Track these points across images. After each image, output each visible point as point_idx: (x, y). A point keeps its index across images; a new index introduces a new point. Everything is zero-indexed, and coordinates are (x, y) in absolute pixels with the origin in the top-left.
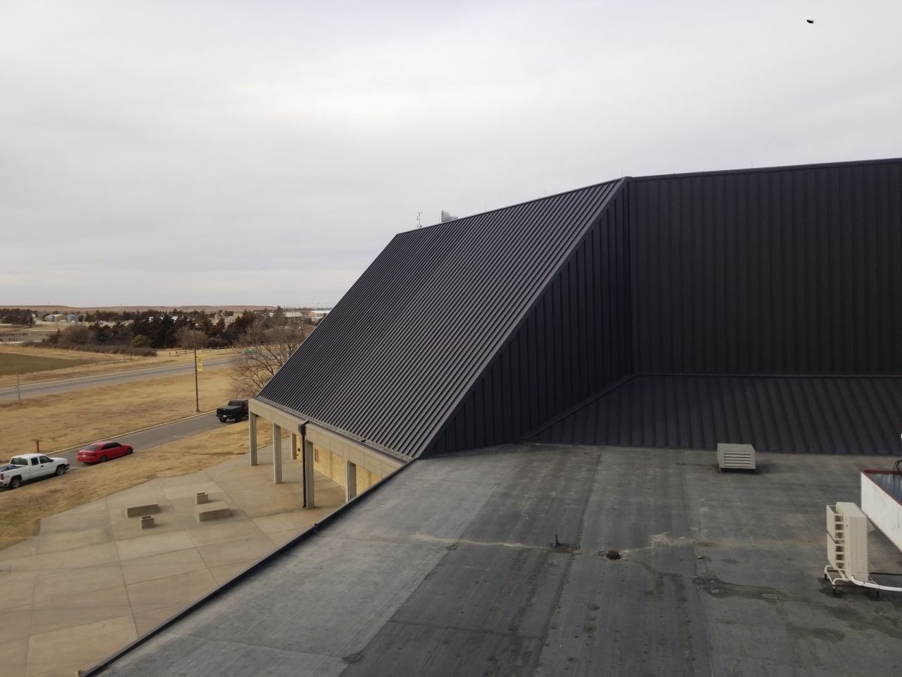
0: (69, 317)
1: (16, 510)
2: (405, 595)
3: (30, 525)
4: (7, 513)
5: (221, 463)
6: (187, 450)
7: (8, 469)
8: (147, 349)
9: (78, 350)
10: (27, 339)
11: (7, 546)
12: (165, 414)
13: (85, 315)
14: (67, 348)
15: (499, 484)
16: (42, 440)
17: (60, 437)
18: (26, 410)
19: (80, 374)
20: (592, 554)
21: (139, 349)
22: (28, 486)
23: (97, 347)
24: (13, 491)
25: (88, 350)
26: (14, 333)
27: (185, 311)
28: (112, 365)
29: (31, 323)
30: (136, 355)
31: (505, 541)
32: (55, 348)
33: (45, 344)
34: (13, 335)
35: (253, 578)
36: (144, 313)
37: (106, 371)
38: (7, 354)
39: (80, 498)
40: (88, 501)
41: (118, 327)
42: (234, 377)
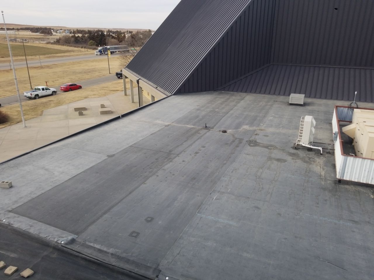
0: (66, 31)
1: (35, 106)
2: (141, 139)
3: (39, 112)
4: (32, 108)
5: (113, 94)
6: (102, 88)
7: (33, 92)
8: (94, 47)
9: (67, 46)
10: (49, 41)
11: (30, 119)
12: (97, 74)
13: (72, 31)
14: (63, 45)
15: (198, 106)
16: (49, 81)
17: (56, 81)
18: (43, 70)
19: (67, 56)
20: (216, 131)
21: (91, 47)
22: (41, 98)
23: (75, 45)
24: (36, 100)
25: (71, 46)
26: (44, 38)
27: (113, 30)
28: (80, 53)
29: (51, 34)
30: (90, 49)
31: (188, 125)
32: (59, 45)
33: (54, 43)
34: (44, 39)
35: (91, 130)
36: (96, 31)
37: (77, 55)
38: (40, 47)
39: (59, 104)
40: (62, 105)
41: (83, 36)
42: (120, 60)
